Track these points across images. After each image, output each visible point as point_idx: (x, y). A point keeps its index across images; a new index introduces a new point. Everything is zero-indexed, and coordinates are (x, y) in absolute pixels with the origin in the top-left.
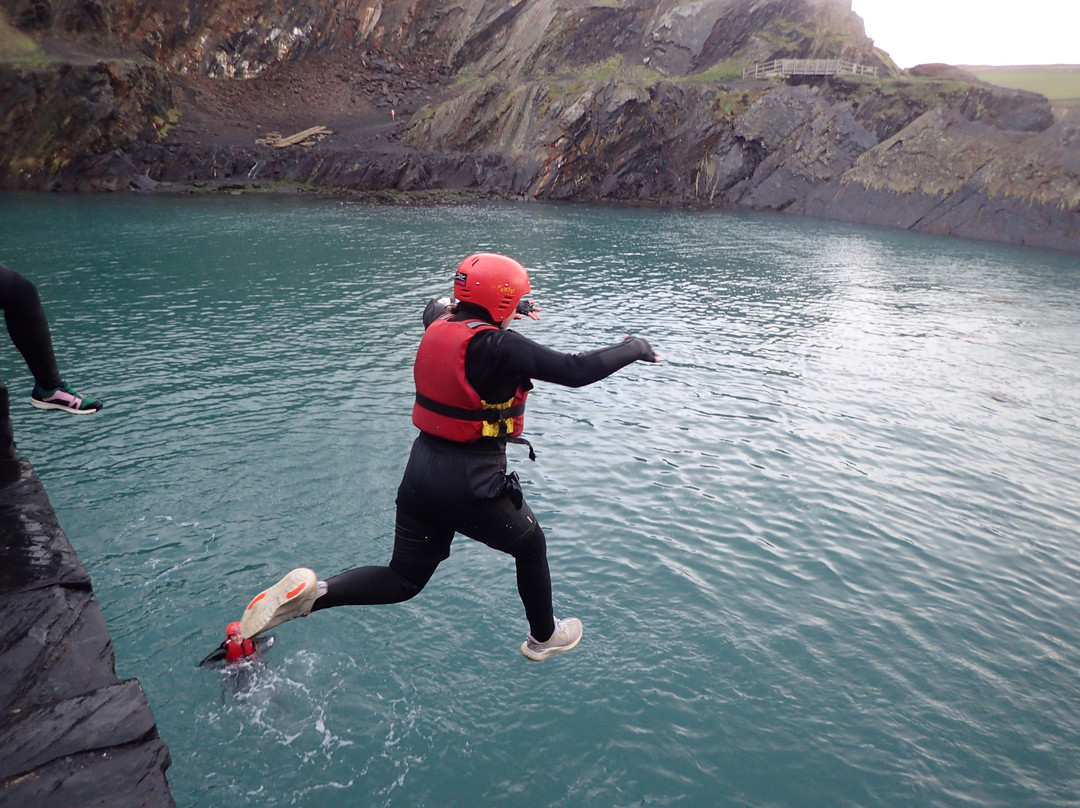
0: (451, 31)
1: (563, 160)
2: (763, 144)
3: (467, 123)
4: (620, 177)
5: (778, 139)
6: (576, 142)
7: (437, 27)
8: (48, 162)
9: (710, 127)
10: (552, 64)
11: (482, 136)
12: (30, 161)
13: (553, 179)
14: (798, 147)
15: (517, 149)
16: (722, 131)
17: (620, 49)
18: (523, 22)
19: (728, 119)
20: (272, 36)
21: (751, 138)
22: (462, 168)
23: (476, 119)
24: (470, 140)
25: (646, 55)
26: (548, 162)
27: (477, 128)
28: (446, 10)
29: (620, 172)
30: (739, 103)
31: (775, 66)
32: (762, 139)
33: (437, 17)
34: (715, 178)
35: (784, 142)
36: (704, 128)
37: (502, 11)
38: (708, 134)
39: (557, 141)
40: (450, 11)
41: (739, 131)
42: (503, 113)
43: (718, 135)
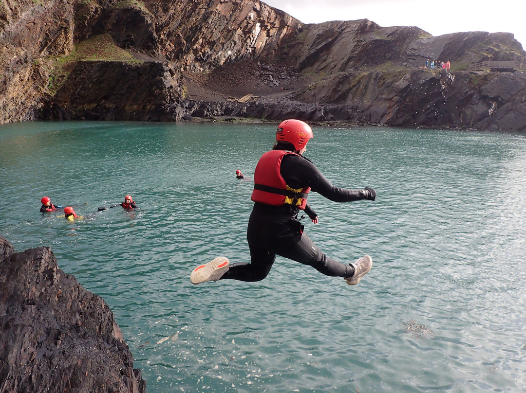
0: (296, 53)
1: (398, 106)
2: (500, 99)
3: (335, 91)
5: (509, 96)
6: (404, 99)
7: (290, 51)
8: (144, 107)
9: (468, 91)
10: (356, 66)
11: (343, 97)
12: (135, 107)
13: (393, 116)
14: (523, 100)
15: (367, 102)
16: (474, 93)
17: (390, 59)
18: (336, 48)
19: (477, 87)
20: (219, 54)
21: (493, 96)
22: (343, 111)
23: (340, 89)
24: (337, 99)
25: (405, 62)
26: (390, 108)
27: (340, 93)
28: (294, 43)
30: (482, 80)
31: (483, 64)
32: (499, 96)
33: (290, 47)
34: (472, 116)
35: (513, 97)
36: (465, 92)
37: (324, 43)
38: (467, 95)
39: (393, 98)
40: (296, 44)
41: (484, 93)
42: (354, 86)
43: (472, 95)
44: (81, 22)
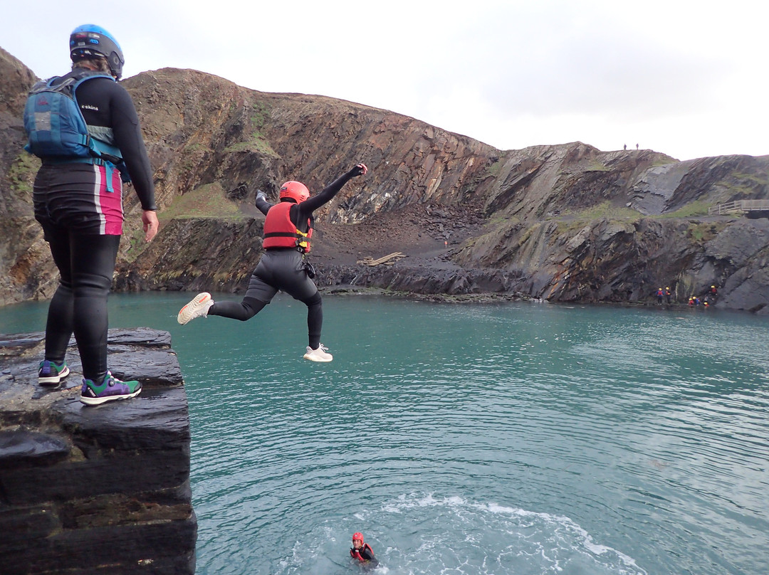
0: (486, 191)
1: (569, 274)
2: (731, 261)
3: (498, 249)
4: (613, 285)
5: (744, 258)
6: (578, 262)
7: (476, 188)
9: (686, 250)
10: (558, 209)
11: (508, 258)
13: (561, 288)
14: (763, 264)
15: (533, 266)
16: (695, 253)
17: (608, 197)
18: (536, 183)
19: (700, 243)
20: (372, 198)
21: (721, 257)
22: (494, 279)
23: (504, 246)
24: (499, 260)
25: (630, 201)
26: (557, 275)
27: (504, 253)
28: (484, 178)
29: (614, 283)
30: (708, 232)
31: (735, 205)
32: (730, 258)
33: (477, 183)
34: (692, 287)
35: (751, 260)
36: (680, 250)
37: (522, 177)
38: (683, 256)
39: (564, 261)
40: (486, 178)
41: (710, 253)
42: (523, 242)
43: (692, 256)
44: (186, 170)
